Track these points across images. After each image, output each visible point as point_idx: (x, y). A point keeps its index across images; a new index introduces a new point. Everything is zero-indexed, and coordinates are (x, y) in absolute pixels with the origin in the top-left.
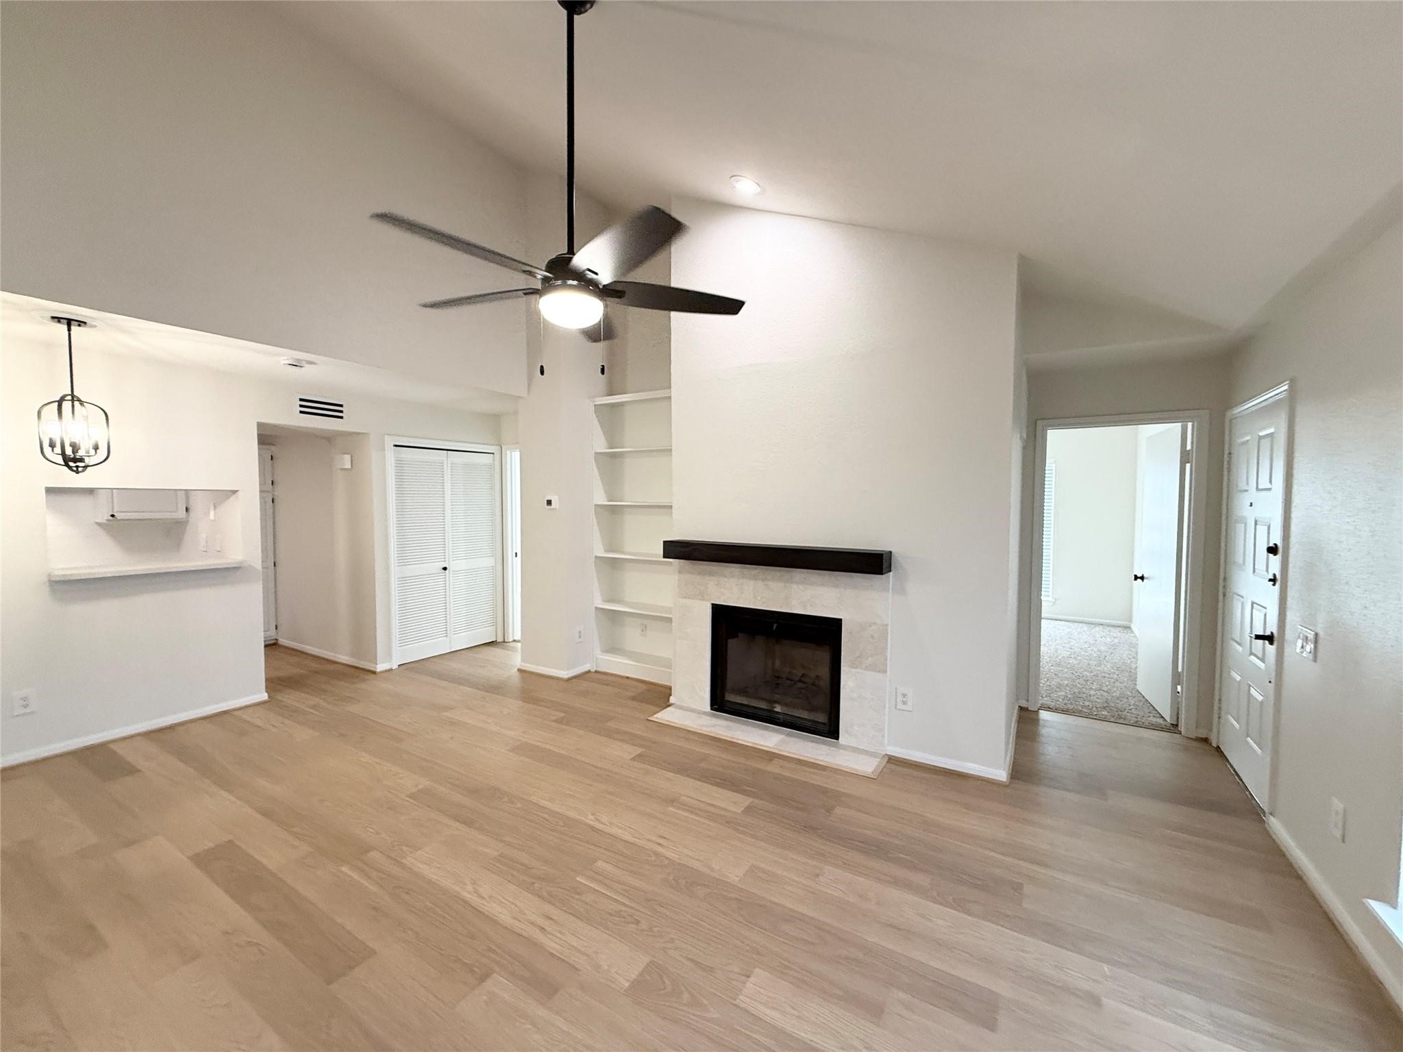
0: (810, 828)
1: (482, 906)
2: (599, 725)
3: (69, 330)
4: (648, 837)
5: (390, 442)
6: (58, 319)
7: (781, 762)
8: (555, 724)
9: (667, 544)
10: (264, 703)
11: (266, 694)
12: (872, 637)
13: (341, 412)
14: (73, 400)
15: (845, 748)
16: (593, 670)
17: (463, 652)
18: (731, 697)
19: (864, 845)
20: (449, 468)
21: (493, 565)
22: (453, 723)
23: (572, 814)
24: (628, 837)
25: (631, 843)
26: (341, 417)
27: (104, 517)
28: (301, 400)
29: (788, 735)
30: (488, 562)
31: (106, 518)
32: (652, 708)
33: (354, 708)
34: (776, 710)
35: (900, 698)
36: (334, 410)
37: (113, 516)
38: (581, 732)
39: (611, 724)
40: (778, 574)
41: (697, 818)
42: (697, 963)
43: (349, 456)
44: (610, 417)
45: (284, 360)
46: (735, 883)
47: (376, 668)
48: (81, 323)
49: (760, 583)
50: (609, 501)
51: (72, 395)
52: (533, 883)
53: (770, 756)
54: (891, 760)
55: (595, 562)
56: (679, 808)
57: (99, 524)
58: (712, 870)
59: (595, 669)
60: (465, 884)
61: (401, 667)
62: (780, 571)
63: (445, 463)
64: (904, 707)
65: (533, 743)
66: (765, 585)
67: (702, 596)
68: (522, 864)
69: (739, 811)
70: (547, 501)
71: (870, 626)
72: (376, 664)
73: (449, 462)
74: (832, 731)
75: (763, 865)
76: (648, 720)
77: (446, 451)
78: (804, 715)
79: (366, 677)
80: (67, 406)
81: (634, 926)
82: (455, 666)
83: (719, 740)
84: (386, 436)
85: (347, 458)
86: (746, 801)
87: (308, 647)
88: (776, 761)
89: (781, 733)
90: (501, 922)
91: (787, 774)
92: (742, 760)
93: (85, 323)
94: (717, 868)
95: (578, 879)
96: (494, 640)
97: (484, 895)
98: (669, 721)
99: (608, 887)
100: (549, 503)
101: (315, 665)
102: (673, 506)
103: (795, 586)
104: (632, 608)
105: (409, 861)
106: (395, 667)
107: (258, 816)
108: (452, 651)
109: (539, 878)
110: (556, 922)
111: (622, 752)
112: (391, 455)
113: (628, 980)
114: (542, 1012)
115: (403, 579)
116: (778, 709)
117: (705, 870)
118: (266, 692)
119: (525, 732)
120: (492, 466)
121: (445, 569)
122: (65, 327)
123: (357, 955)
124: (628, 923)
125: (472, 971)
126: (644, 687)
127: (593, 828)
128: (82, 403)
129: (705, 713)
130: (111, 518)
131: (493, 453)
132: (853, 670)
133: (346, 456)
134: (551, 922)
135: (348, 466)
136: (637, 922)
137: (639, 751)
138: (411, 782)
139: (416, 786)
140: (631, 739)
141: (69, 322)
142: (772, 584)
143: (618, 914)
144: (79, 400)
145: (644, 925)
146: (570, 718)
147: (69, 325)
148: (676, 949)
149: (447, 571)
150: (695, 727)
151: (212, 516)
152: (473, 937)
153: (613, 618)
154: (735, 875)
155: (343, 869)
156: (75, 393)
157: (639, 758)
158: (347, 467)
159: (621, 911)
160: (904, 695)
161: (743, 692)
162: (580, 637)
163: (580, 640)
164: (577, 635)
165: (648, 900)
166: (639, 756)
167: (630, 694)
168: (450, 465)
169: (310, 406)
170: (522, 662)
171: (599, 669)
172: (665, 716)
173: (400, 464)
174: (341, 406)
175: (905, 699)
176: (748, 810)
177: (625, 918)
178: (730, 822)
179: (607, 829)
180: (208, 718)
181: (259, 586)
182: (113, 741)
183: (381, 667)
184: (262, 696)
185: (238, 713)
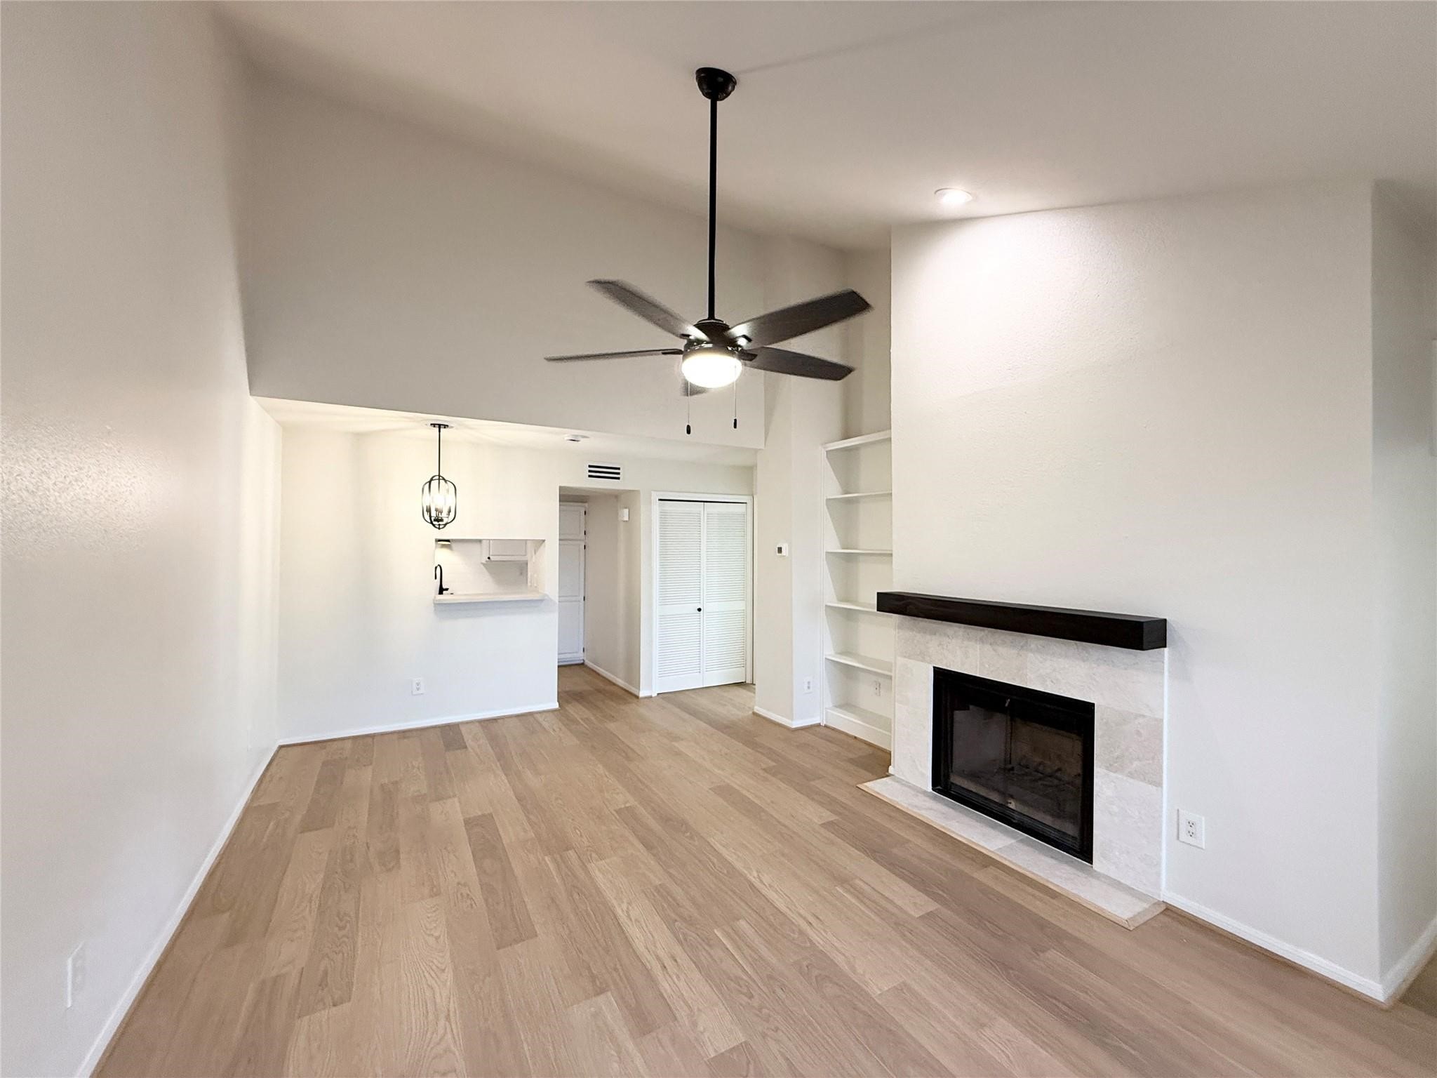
0: (1003, 966)
1: (627, 926)
2: (803, 782)
3: (440, 431)
4: (802, 912)
5: (655, 496)
6: (434, 425)
7: (999, 872)
8: (761, 772)
9: (881, 596)
10: (553, 711)
11: (557, 704)
12: (1138, 733)
13: (619, 474)
14: (439, 479)
15: (1098, 876)
16: (823, 724)
17: (715, 689)
18: (956, 780)
19: (1069, 1012)
20: (706, 518)
21: (744, 608)
22: (678, 754)
23: (739, 866)
24: (781, 904)
25: (781, 912)
26: (618, 478)
27: (485, 559)
28: (590, 466)
29: (1022, 841)
30: (741, 606)
32: (869, 775)
33: (612, 726)
34: (1010, 806)
35: (1184, 827)
36: (612, 473)
37: (489, 558)
38: (783, 786)
39: (817, 784)
40: (1011, 638)
41: (863, 908)
42: (791, 1065)
43: (628, 510)
44: (845, 462)
45: (567, 437)
46: (873, 996)
47: (638, 693)
48: (446, 426)
49: (987, 647)
50: (843, 549)
51: (439, 476)
52: (676, 921)
53: (986, 861)
54: (1169, 910)
55: (826, 610)
56: (848, 891)
57: (482, 563)
58: (854, 971)
59: (825, 723)
60: (623, 902)
61: (661, 696)
62: (1011, 635)
63: (702, 513)
64: (1191, 840)
65: (735, 786)
66: (994, 650)
67: (922, 656)
68: (674, 899)
69: (917, 916)
70: (779, 548)
71: (1136, 718)
72: (640, 690)
73: (706, 512)
74: (1082, 849)
75: (916, 987)
76: (857, 787)
77: (702, 503)
78: (1048, 820)
79: (630, 700)
80: (434, 483)
81: (746, 999)
82: (704, 702)
83: (929, 827)
84: (652, 492)
85: (626, 511)
86: (932, 906)
87: (601, 670)
88: (991, 870)
89: (1014, 837)
90: (635, 947)
91: (999, 889)
92: (947, 858)
93: (447, 426)
94: (860, 971)
95: (716, 931)
96: (744, 681)
97: (631, 916)
98: (878, 793)
99: (739, 948)
100: (780, 550)
101: (601, 685)
102: (894, 555)
103: (1031, 655)
105: (592, 866)
106: (654, 695)
107: (514, 798)
108: (705, 686)
109: (684, 919)
110: (678, 965)
111: (815, 814)
112: (656, 507)
113: (716, 1051)
114: (630, 1046)
115: (662, 617)
116: (1013, 805)
117: (846, 968)
118: (558, 702)
119: (732, 775)
120: (744, 515)
121: (700, 610)
122: (438, 429)
123: (524, 933)
124: (742, 993)
125: (594, 982)
126: (870, 750)
127: (752, 885)
128: (446, 481)
129: (925, 793)
130: (488, 560)
131: (747, 503)
132: (1112, 774)
134: (675, 963)
135: (627, 518)
136: (751, 997)
137: (833, 818)
138: (623, 798)
139: (626, 803)
140: (830, 803)
141: (440, 426)
142: (1002, 650)
143: (737, 980)
144: (444, 479)
145: (756, 1002)
146: (781, 769)
147: (440, 428)
148: (777, 1041)
149: (702, 611)
150: (905, 805)
151: (535, 559)
152: (607, 952)
153: (848, 672)
154: (878, 986)
155: (546, 858)
156: (441, 475)
157: (828, 825)
158: (625, 519)
159: (742, 979)
160: (1191, 824)
161: (974, 776)
162: (809, 688)
163: (809, 691)
164: (806, 686)
165: (770, 977)
166: (831, 823)
167: (851, 756)
168: (705, 515)
169: (596, 471)
171: (829, 724)
172: (877, 787)
173: (663, 515)
174: (618, 469)
175: (1192, 830)
176: (929, 916)
177: (741, 987)
178: (899, 924)
179: (765, 891)
180: (518, 716)
181: (556, 615)
182: (463, 723)
183: (642, 694)
184: (556, 706)
185: (538, 716)
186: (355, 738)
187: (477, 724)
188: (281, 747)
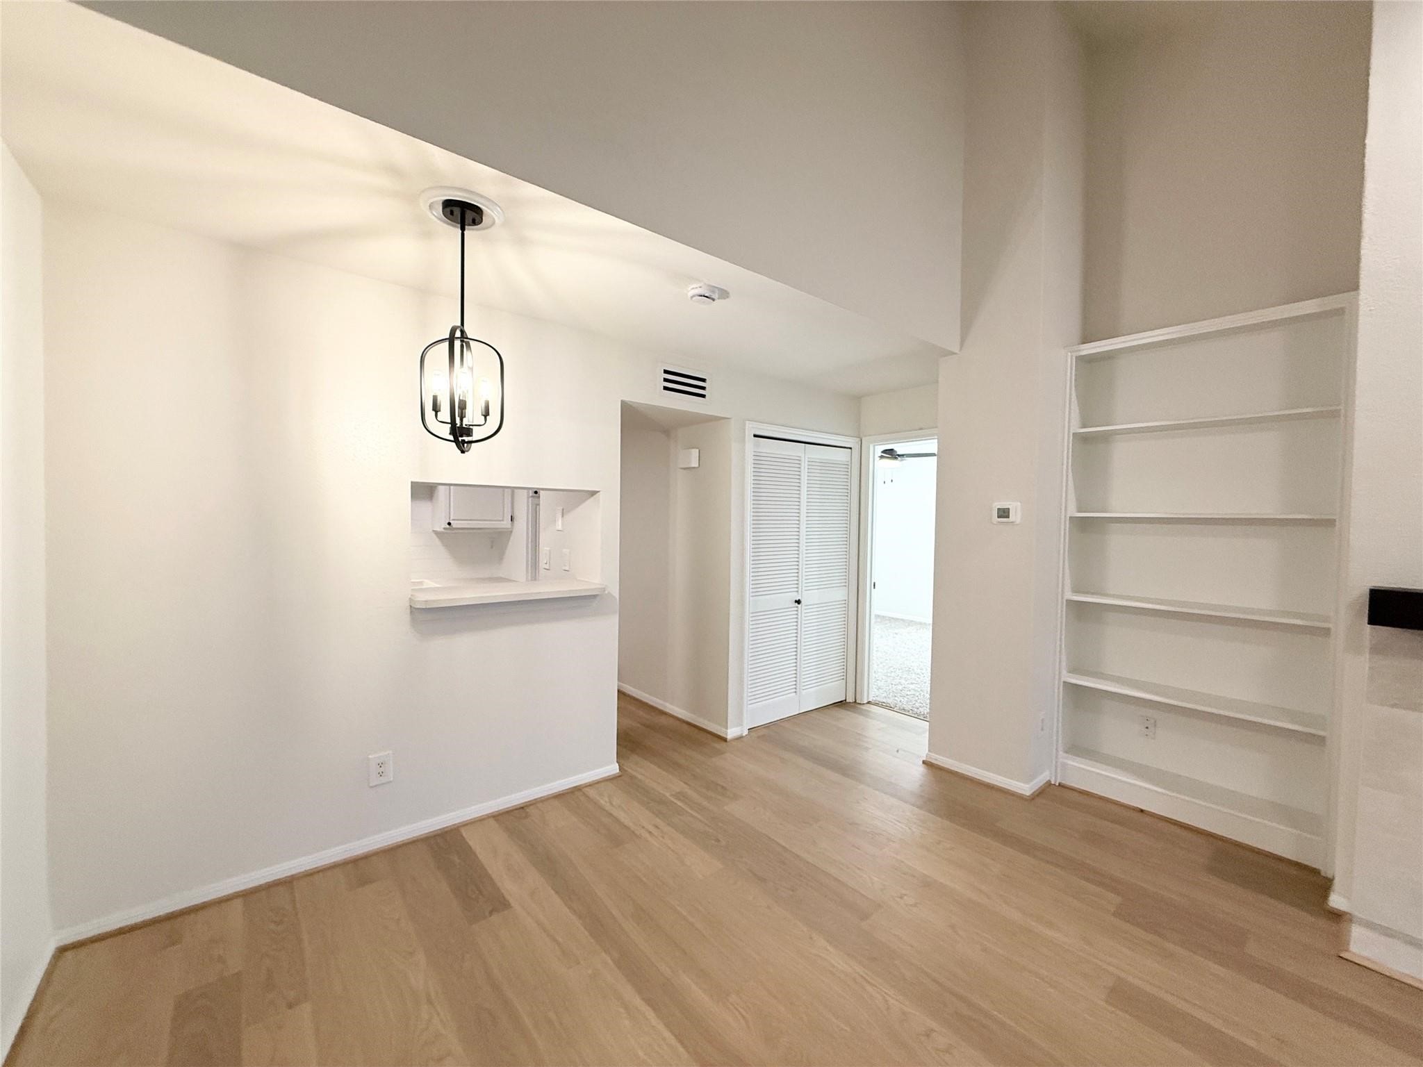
5: (752, 431)
6: (452, 207)
10: (613, 778)
11: (617, 766)
13: (703, 388)
14: (462, 340)
16: (1055, 783)
17: (813, 714)
20: (806, 467)
21: (846, 597)
26: (703, 396)
27: (441, 526)
28: (666, 372)
30: (839, 594)
31: (443, 526)
36: (695, 386)
37: (449, 524)
43: (698, 450)
45: (694, 290)
47: (727, 734)
48: (477, 215)
50: (1080, 512)
51: (463, 330)
55: (1066, 607)
57: (436, 533)
59: (1058, 781)
61: (754, 734)
63: (803, 459)
70: (1001, 510)
72: (727, 728)
73: (807, 459)
79: (718, 747)
84: (747, 422)
85: (695, 452)
93: (482, 215)
96: (844, 699)
100: (1004, 513)
104: (1157, 694)
106: (746, 732)
108: (801, 712)
112: (748, 448)
115: (757, 614)
118: (617, 762)
120: (848, 466)
121: (798, 602)
130: (448, 526)
131: (850, 448)
133: (693, 450)
135: (695, 464)
147: (463, 217)
149: (800, 605)
151: (559, 525)
156: (466, 327)
158: (693, 466)
162: (1042, 729)
164: (1040, 726)
168: (806, 463)
169: (673, 381)
170: (929, 751)
171: (1068, 783)
173: (758, 457)
174: (704, 380)
180: (559, 796)
181: (615, 620)
182: (466, 824)
183: (732, 733)
184: (614, 769)
185: (591, 792)
186: (247, 895)
187: (492, 821)
188: (62, 951)
